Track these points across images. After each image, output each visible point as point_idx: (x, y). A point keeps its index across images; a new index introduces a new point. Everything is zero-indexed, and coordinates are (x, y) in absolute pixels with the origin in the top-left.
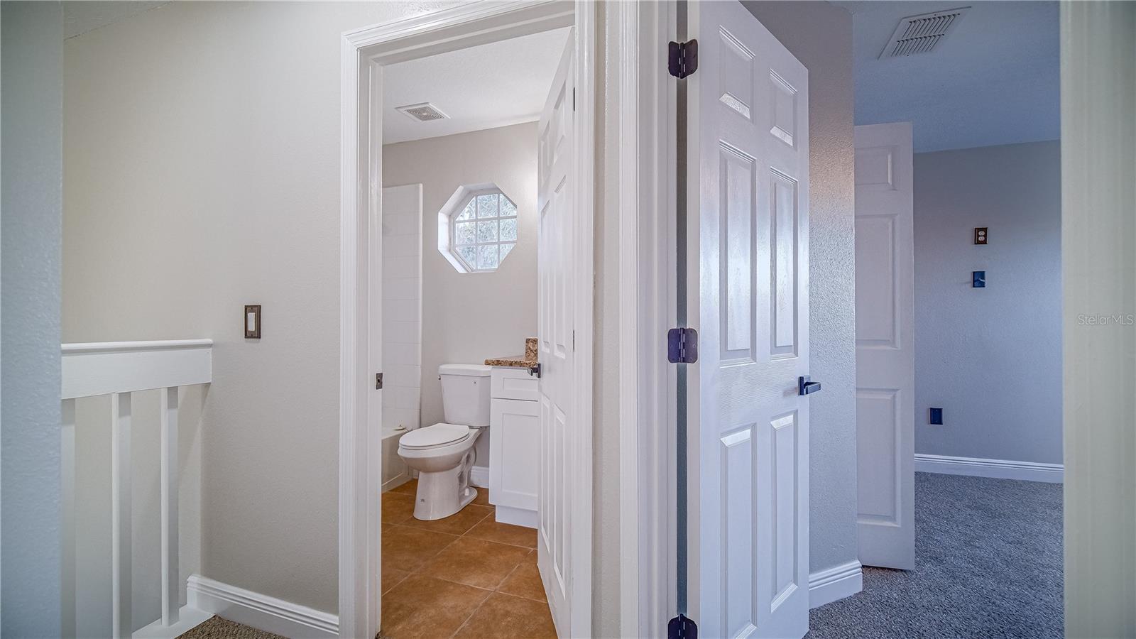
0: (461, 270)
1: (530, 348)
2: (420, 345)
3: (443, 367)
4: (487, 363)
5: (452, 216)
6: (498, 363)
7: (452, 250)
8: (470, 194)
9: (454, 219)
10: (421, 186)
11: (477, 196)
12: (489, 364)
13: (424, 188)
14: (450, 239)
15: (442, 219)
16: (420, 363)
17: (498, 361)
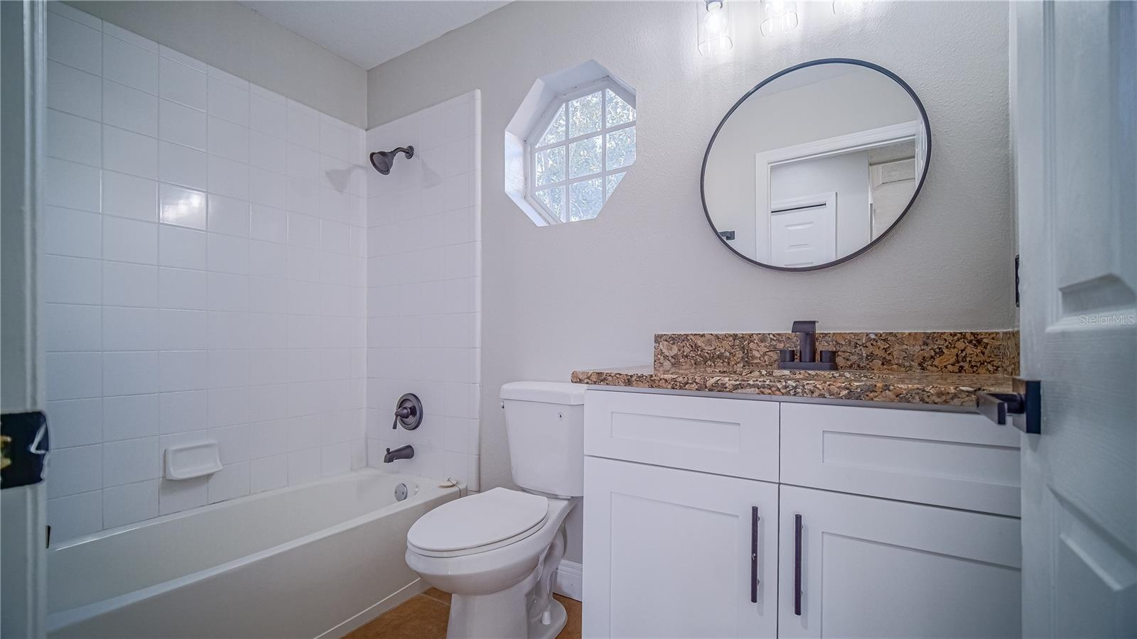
0: (540, 223)
1: (662, 353)
2: (478, 350)
3: (505, 387)
4: (577, 379)
5: (528, 142)
6: (601, 379)
7: (529, 198)
8: (556, 99)
9: (533, 145)
10: (478, 92)
11: (567, 101)
12: (581, 381)
13: (482, 96)
14: (526, 179)
15: (512, 144)
16: (478, 379)
17: (599, 374)
